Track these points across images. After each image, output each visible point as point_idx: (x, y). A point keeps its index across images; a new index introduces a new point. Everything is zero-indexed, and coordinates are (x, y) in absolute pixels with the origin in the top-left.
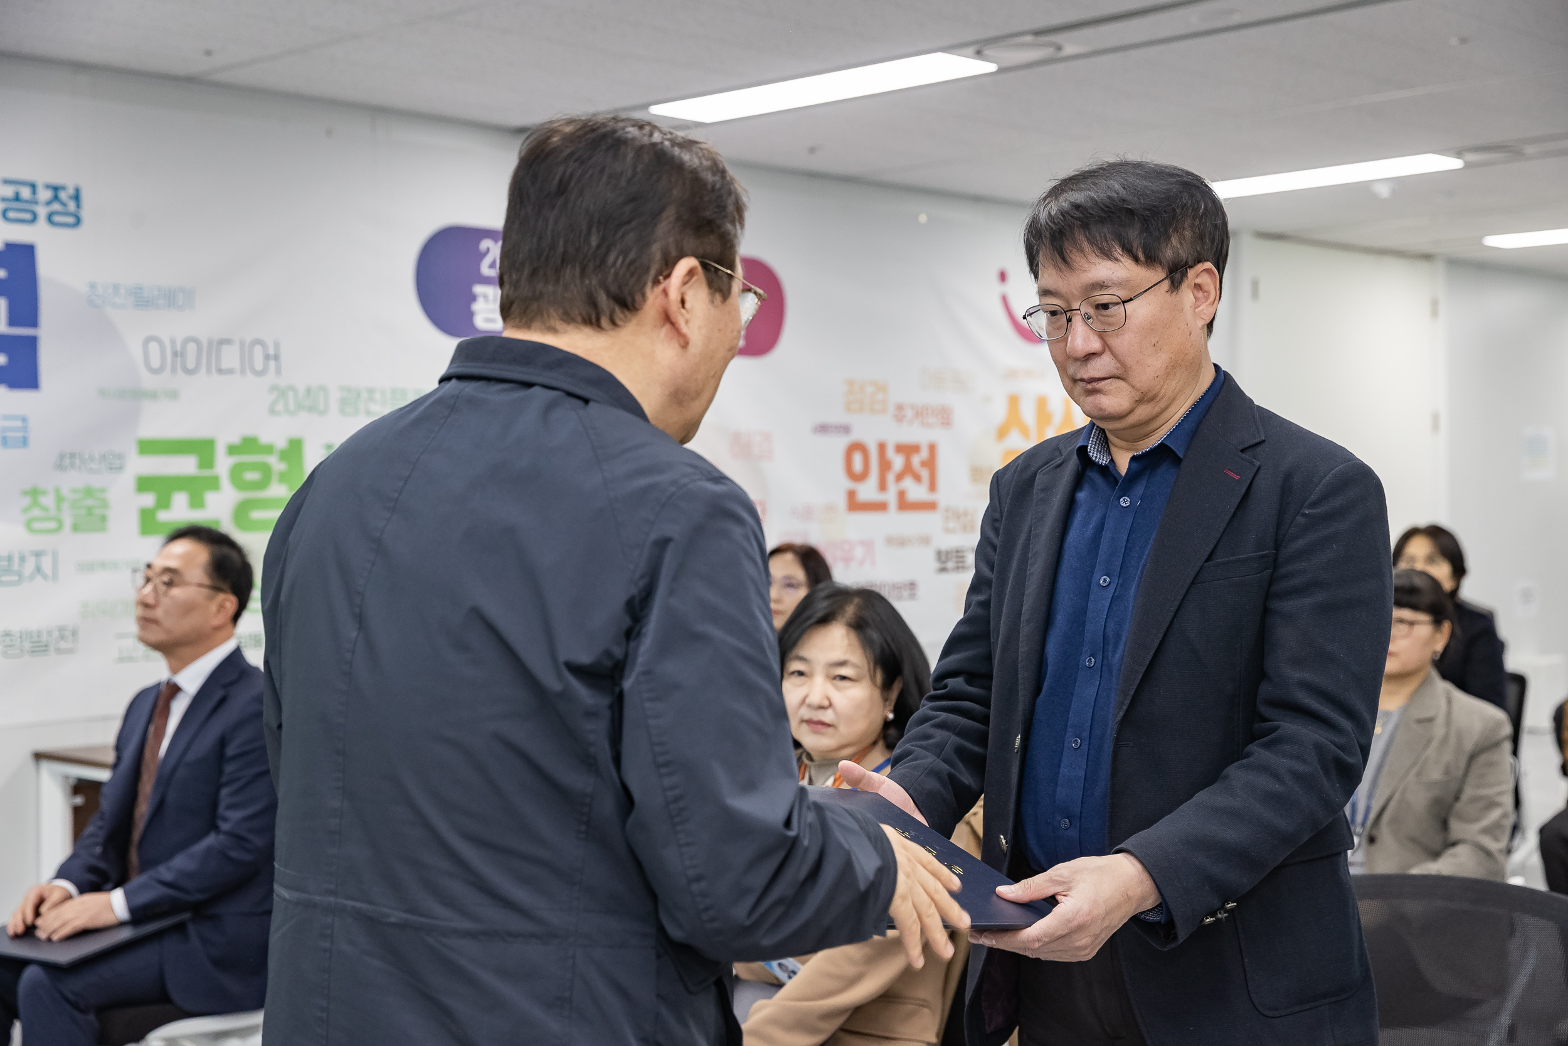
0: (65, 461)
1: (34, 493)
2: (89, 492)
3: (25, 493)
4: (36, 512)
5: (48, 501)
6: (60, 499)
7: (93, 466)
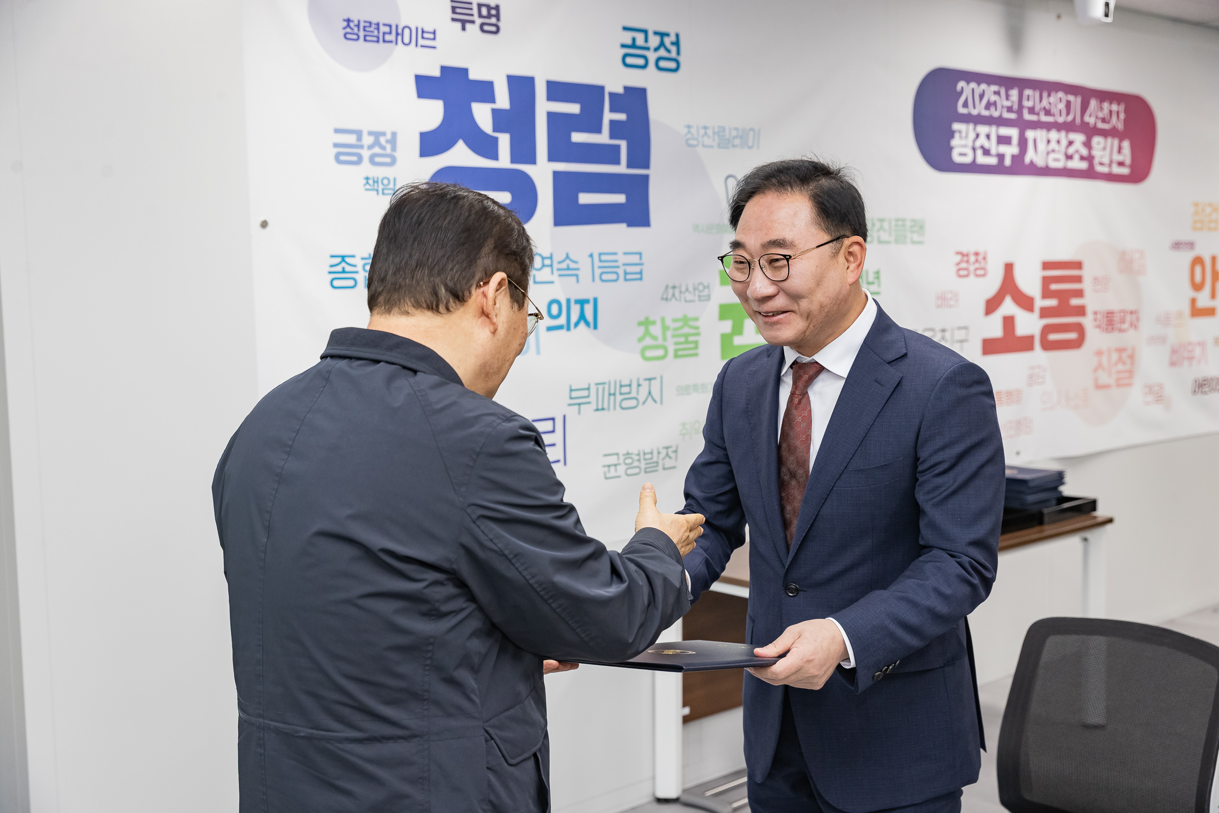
0: (670, 292)
1: (646, 323)
2: (686, 320)
3: (640, 324)
4: (648, 341)
5: (656, 330)
6: (665, 328)
7: (689, 296)
